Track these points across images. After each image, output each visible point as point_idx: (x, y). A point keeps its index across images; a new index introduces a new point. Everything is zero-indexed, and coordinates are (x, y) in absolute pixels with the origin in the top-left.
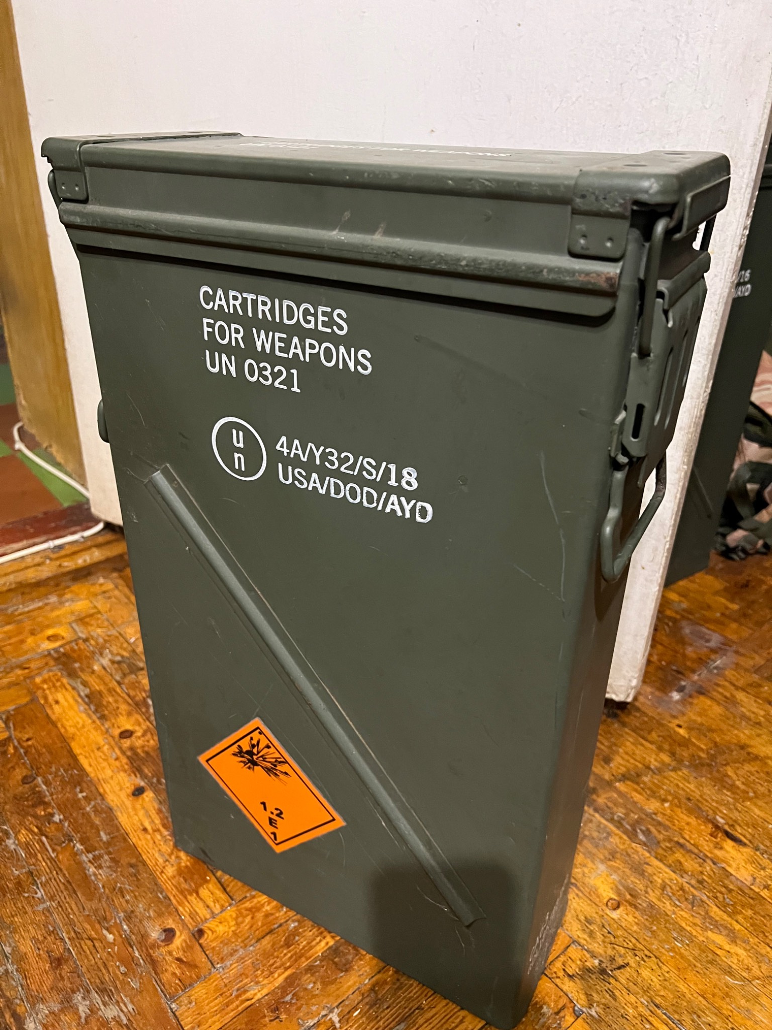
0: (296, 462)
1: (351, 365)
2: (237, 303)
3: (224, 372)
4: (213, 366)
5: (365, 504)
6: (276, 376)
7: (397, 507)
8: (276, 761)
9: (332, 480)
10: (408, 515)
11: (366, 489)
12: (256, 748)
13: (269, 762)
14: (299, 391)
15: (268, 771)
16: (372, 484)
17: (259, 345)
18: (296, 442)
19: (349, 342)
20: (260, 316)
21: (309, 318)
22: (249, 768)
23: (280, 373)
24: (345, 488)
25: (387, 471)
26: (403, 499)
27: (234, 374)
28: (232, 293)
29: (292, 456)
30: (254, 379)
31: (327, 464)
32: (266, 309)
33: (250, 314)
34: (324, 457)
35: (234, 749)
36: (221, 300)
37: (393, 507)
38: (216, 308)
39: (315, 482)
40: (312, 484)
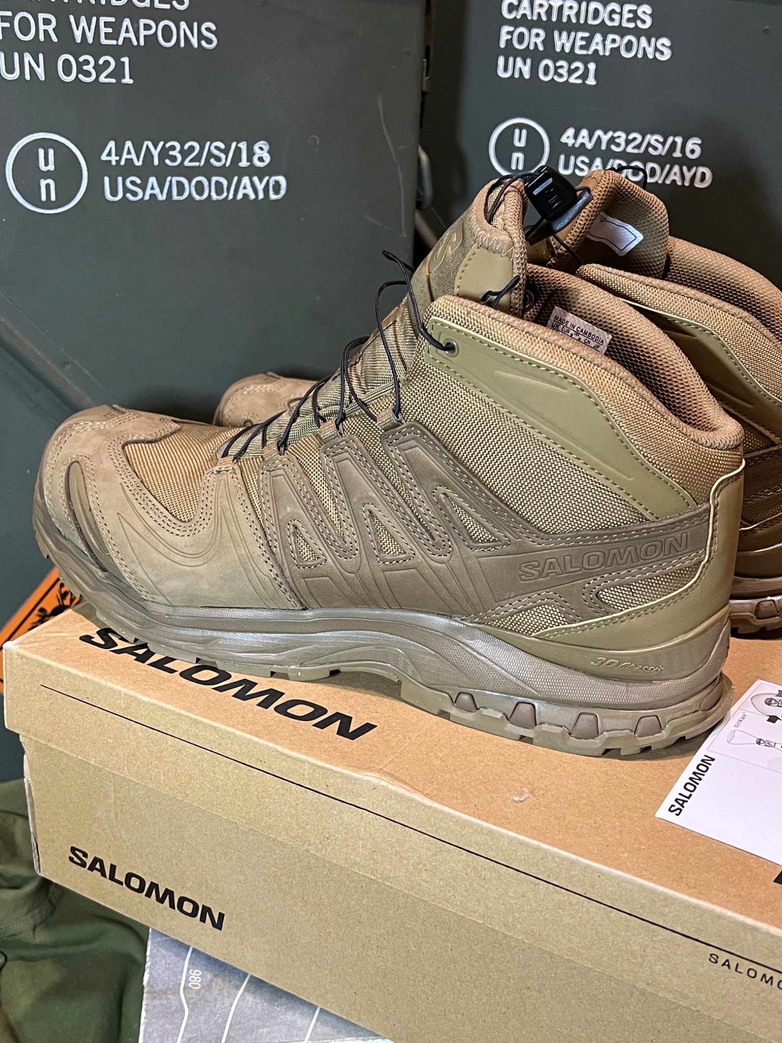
0: (129, 169)
1: (194, 41)
3: (28, 77)
4: (10, 71)
5: (214, 196)
6: (99, 69)
7: (250, 191)
9: (175, 179)
10: (261, 196)
11: (214, 179)
14: (131, 82)
16: (221, 171)
17: (78, 34)
18: (129, 144)
19: (191, 16)
20: (80, 1)
23: (107, 63)
24: (190, 185)
25: (238, 150)
26: (255, 179)
27: (42, 77)
29: (123, 163)
30: (72, 78)
31: (168, 162)
34: (164, 154)
37: (245, 191)
39: (152, 188)
40: (149, 192)
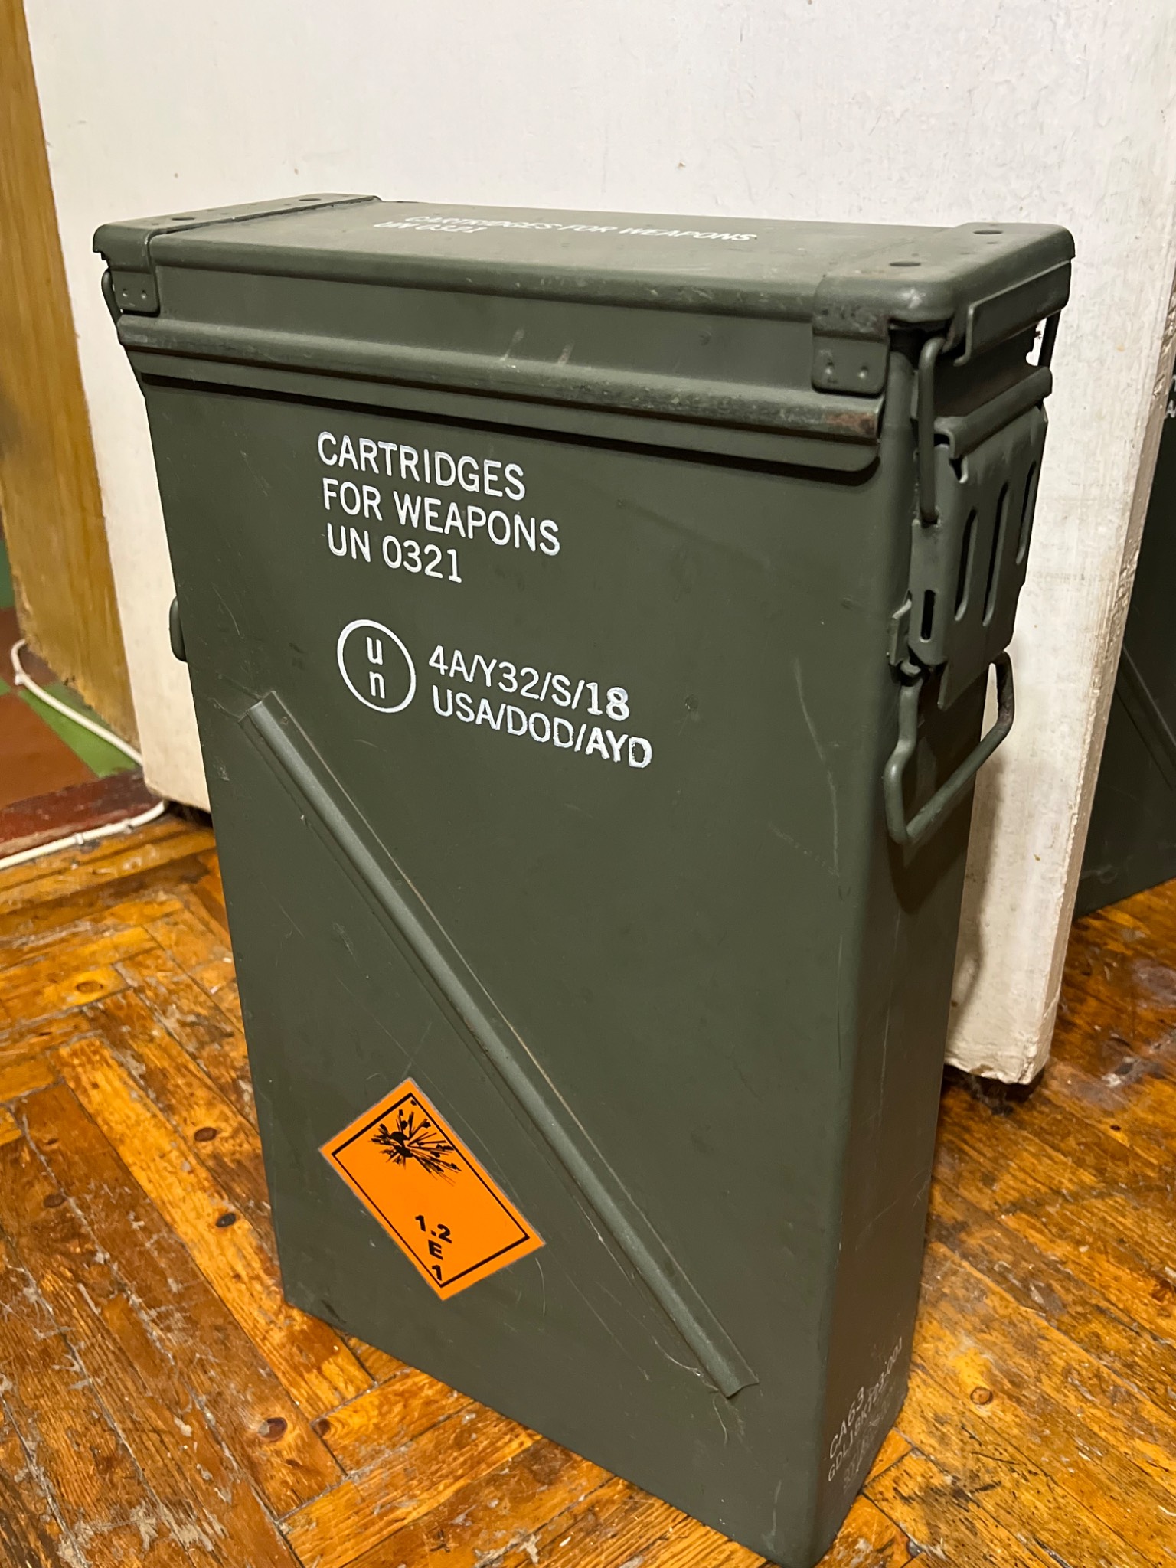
0: (457, 683)
1: (531, 542)
2: (371, 456)
3: (354, 556)
4: (338, 546)
5: (557, 742)
6: (426, 559)
7: (602, 747)
8: (438, 1147)
9: (510, 709)
10: (617, 758)
11: (557, 721)
12: (408, 1128)
13: (428, 1149)
14: (459, 580)
15: (427, 1163)
16: (565, 713)
17: (402, 514)
18: (457, 654)
19: (529, 510)
20: (404, 475)
21: (471, 476)
22: (398, 1161)
23: (433, 554)
24: (528, 720)
25: (586, 692)
26: (609, 733)
27: (368, 558)
28: (363, 442)
29: (452, 674)
30: (396, 565)
31: (501, 685)
32: (412, 464)
33: (389, 473)
34: (497, 674)
35: (375, 1131)
36: (347, 451)
37: (596, 746)
38: (341, 464)
39: (485, 713)
40: (480, 716)
